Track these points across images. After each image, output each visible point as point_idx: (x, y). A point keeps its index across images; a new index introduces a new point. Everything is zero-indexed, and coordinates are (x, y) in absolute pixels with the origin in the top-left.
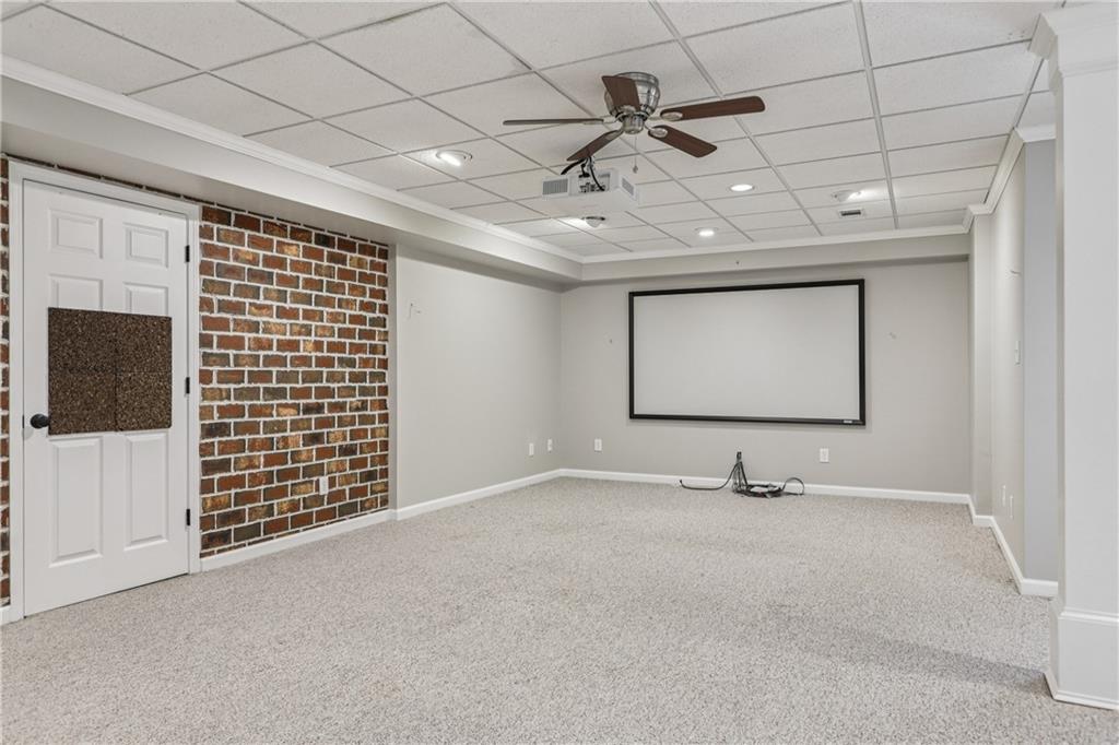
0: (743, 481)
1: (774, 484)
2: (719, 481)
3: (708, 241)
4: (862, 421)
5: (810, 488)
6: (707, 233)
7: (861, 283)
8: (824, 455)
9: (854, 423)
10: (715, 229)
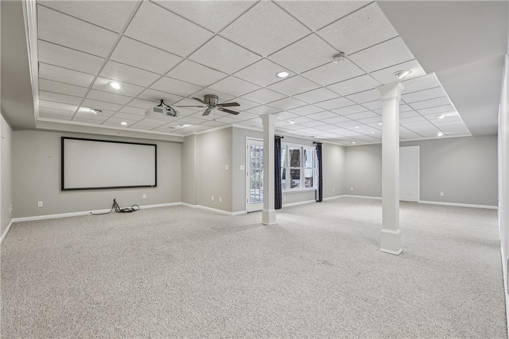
0: (118, 209)
1: (128, 208)
2: (109, 210)
3: (124, 126)
4: (156, 186)
5: (141, 207)
6: (124, 123)
7: (156, 146)
8: (144, 196)
9: (154, 186)
10: (127, 123)
